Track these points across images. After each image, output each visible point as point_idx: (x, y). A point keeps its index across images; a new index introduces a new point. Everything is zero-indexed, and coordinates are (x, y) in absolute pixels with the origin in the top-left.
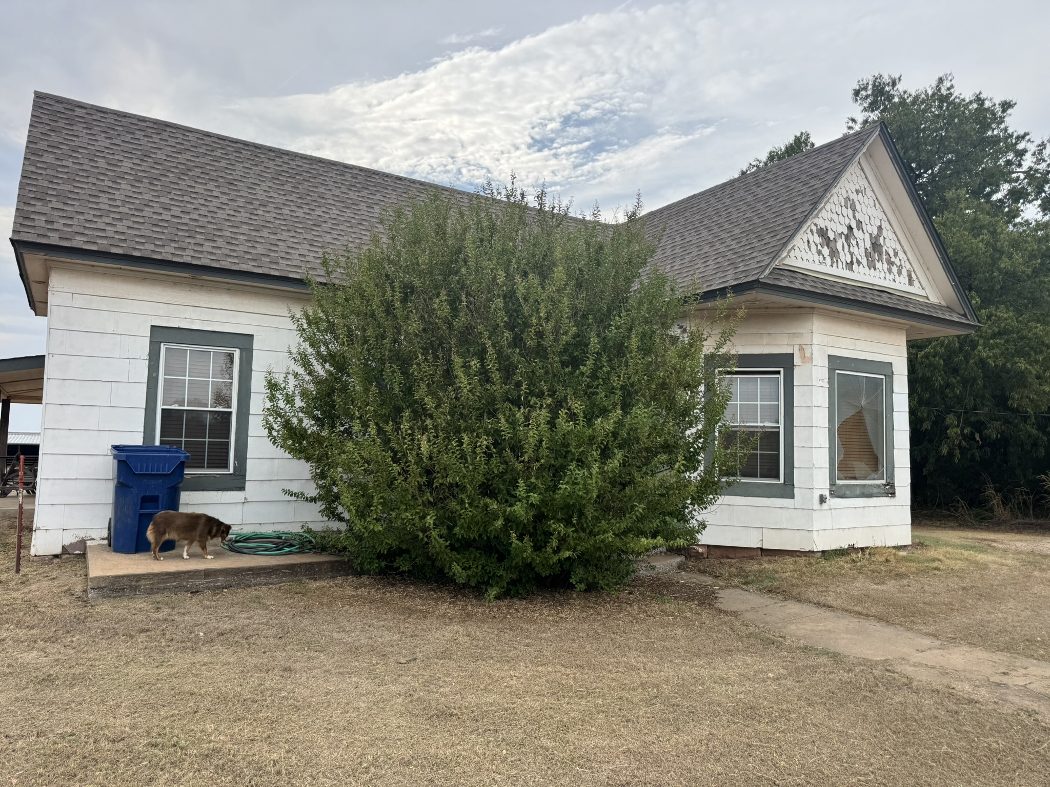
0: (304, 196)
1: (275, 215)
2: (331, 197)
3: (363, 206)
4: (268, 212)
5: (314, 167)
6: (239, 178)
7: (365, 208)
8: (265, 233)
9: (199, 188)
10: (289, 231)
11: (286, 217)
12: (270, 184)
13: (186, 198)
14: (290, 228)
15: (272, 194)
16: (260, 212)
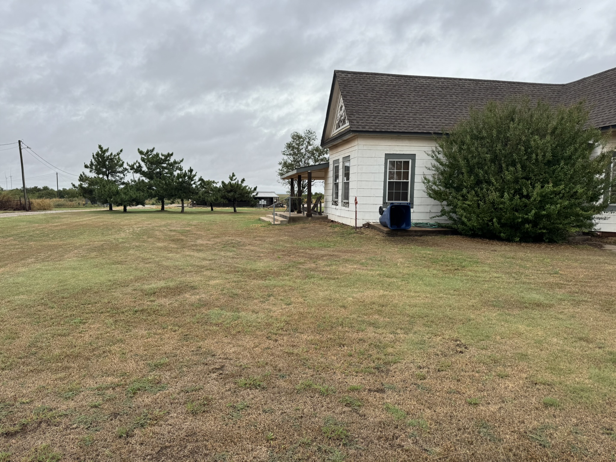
0: (427, 96)
1: (419, 107)
2: (436, 95)
3: (448, 96)
4: (416, 106)
5: (428, 81)
6: (403, 93)
7: (449, 97)
8: (418, 115)
9: (393, 100)
10: (425, 113)
11: (423, 107)
12: (414, 93)
13: (390, 106)
14: (426, 112)
15: (416, 98)
16: (414, 107)
